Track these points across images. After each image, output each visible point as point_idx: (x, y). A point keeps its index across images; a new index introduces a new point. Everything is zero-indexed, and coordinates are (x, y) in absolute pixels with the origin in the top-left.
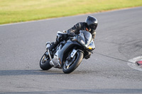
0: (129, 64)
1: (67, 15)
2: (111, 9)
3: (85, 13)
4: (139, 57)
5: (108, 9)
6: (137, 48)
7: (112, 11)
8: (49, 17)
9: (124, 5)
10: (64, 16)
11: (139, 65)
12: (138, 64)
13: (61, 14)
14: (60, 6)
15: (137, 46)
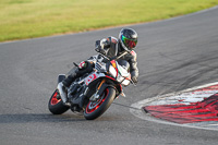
0: (131, 110)
1: (37, 36)
2: (104, 26)
3: (64, 32)
4: (147, 101)
5: (99, 27)
6: (145, 86)
7: (106, 28)
8: (9, 39)
9: (123, 20)
10: (31, 37)
11: (147, 112)
12: (145, 110)
13: (27, 34)
14: (25, 22)
15: (144, 83)
